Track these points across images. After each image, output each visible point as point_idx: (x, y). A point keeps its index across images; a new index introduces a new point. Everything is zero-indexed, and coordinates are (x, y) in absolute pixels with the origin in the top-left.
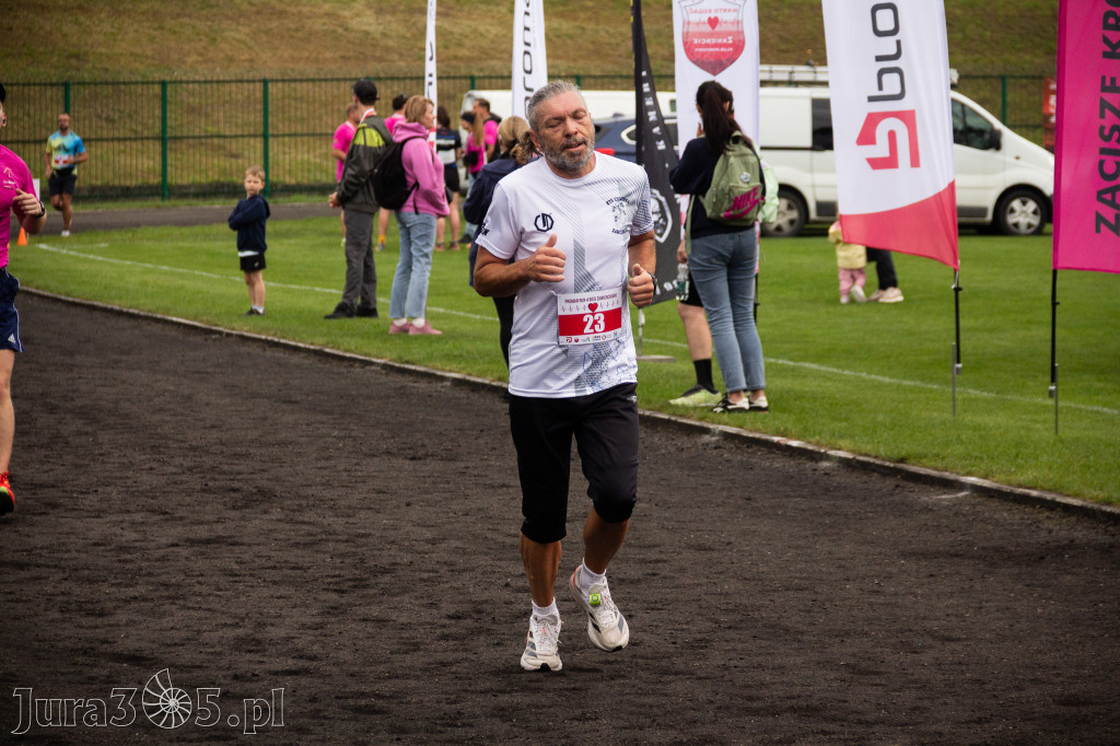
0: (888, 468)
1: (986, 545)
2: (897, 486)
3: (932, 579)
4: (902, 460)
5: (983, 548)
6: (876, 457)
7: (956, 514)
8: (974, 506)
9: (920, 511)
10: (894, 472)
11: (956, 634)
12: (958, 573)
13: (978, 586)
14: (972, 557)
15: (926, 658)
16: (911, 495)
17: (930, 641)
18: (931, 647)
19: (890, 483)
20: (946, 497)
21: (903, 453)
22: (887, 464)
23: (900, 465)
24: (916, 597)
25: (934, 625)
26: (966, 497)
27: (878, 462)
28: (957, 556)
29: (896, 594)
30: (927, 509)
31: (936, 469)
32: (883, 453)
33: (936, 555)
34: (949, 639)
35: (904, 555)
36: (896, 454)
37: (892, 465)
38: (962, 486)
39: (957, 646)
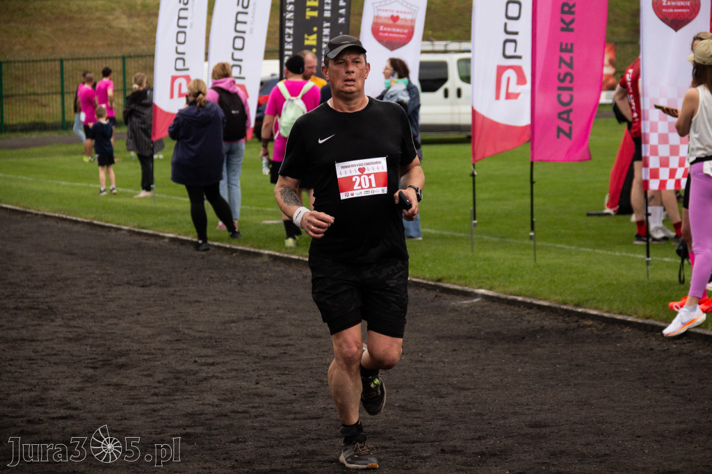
0: (431, 285)
1: (488, 330)
2: (436, 296)
3: (455, 353)
4: (439, 280)
5: (488, 333)
6: (423, 279)
7: (472, 312)
8: (483, 307)
9: (450, 311)
10: (434, 288)
11: (467, 386)
12: (471, 348)
13: (483, 356)
14: (480, 339)
15: (449, 400)
16: (444, 301)
17: (451, 390)
18: (452, 394)
19: (432, 294)
20: (466, 302)
21: (440, 276)
22: (430, 283)
23: (438, 284)
24: (444, 363)
25: (454, 380)
26: (478, 302)
27: (425, 282)
28: (471, 338)
29: (432, 362)
30: (454, 310)
31: (460, 285)
32: (428, 276)
33: (458, 338)
34: (464, 389)
35: (438, 338)
36: (435, 277)
37: (433, 283)
38: (476, 295)
39: (468, 393)
